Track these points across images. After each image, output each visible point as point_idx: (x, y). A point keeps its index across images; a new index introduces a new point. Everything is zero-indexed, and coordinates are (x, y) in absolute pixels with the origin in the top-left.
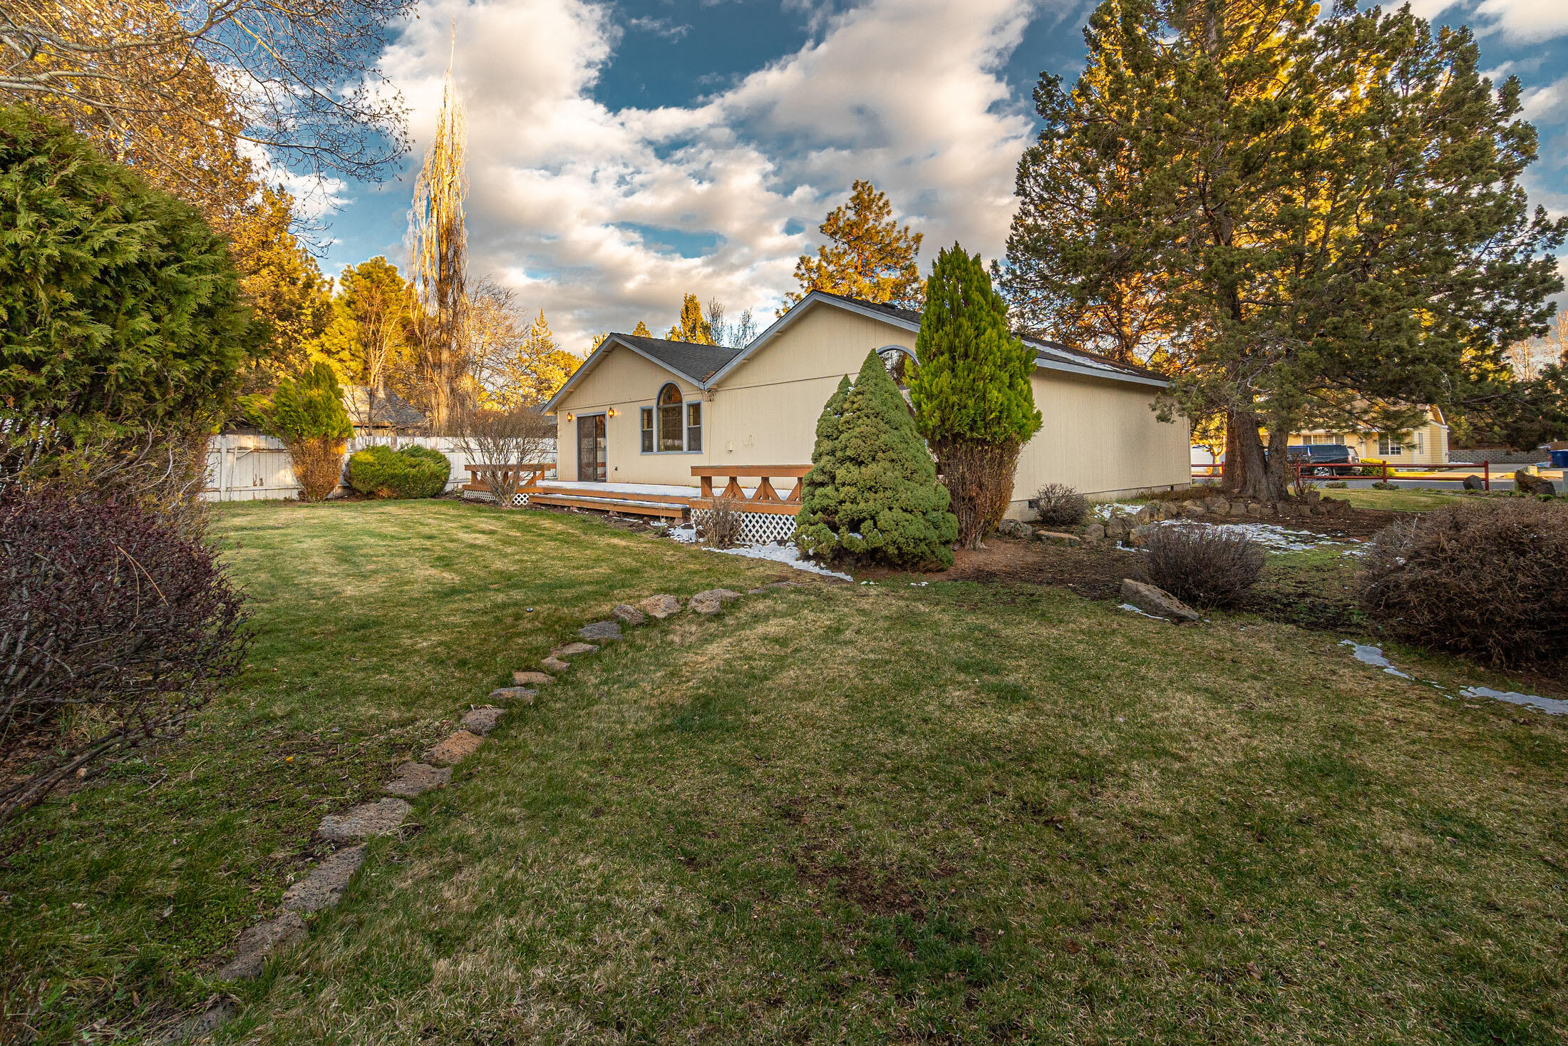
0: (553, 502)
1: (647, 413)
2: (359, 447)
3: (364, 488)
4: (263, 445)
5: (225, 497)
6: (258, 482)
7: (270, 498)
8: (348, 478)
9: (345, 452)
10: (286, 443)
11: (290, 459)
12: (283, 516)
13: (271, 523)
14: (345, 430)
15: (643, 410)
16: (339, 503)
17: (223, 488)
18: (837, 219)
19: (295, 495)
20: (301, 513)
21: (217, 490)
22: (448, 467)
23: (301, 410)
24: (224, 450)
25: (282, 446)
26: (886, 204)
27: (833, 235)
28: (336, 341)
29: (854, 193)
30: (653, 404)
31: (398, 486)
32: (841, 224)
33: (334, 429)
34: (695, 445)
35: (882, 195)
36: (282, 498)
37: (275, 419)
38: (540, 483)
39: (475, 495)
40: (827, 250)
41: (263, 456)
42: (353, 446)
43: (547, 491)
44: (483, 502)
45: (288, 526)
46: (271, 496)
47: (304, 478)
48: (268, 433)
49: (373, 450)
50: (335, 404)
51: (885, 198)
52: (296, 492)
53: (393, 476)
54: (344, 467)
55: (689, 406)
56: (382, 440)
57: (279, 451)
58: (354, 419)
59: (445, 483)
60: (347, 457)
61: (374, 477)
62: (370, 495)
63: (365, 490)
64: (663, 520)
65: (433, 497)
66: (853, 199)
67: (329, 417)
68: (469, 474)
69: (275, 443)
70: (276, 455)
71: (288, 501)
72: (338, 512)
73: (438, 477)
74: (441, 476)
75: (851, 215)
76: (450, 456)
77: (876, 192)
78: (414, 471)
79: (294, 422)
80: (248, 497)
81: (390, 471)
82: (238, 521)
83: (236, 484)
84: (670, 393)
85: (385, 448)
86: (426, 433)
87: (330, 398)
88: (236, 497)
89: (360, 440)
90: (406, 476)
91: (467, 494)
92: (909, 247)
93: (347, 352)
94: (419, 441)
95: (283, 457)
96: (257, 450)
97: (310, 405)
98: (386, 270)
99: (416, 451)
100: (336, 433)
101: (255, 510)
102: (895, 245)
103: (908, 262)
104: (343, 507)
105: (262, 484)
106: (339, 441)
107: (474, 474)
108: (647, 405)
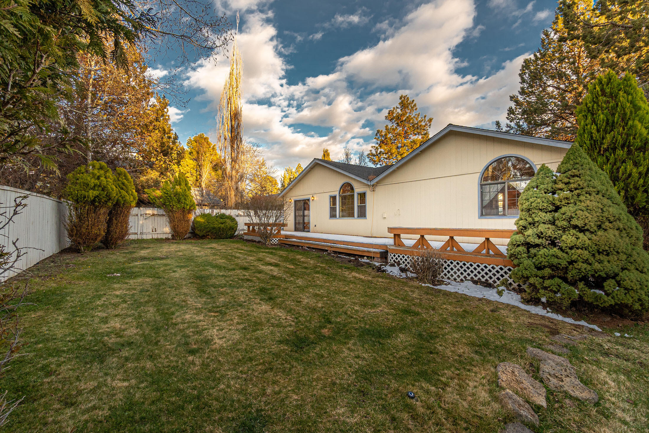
0: (292, 243)
1: (334, 198)
2: (197, 214)
3: (201, 234)
4: (155, 212)
5: (139, 237)
6: (154, 230)
7: (159, 237)
8: (193, 228)
9: (192, 217)
10: (166, 212)
11: (168, 220)
12: (165, 250)
13: (159, 254)
14: (192, 206)
15: (331, 197)
16: (190, 241)
17: (139, 233)
18: (393, 113)
19: (170, 237)
20: (173, 247)
21: (136, 234)
22: (237, 223)
23: (172, 196)
24: (139, 215)
25: (164, 213)
26: (415, 105)
27: (391, 120)
28: (185, 169)
29: (400, 101)
30: (337, 193)
31: (216, 233)
32: (395, 115)
33: (187, 205)
34: (362, 214)
35: (413, 101)
36: (164, 238)
37: (161, 200)
38: (282, 232)
39: (250, 238)
40: (389, 127)
41: (156, 218)
42: (195, 213)
43: (287, 237)
44: (255, 241)
45: (167, 258)
46: (160, 237)
47: (174, 228)
48: (158, 207)
49: (203, 215)
50: (188, 193)
51: (414, 103)
52: (170, 235)
53: (214, 228)
54: (191, 224)
55: (358, 194)
56: (207, 211)
57: (163, 215)
58: (195, 202)
59: (235, 231)
60: (193, 218)
61: (205, 228)
62: (203, 237)
63: (201, 235)
64: (365, 258)
65: (230, 238)
66: (400, 104)
67: (185, 199)
68: (246, 228)
69: (161, 212)
70: (162, 218)
71: (167, 239)
72: (190, 246)
73: (233, 229)
74: (234, 228)
75: (399, 111)
76: (237, 219)
77: (410, 100)
78: (223, 226)
79: (170, 202)
80: (149, 237)
81: (212, 226)
82: (143, 253)
83: (145, 231)
84: (347, 188)
85: (209, 215)
86: (225, 207)
87: (185, 190)
88: (145, 237)
89: (198, 211)
90: (219, 228)
91: (246, 237)
92: (426, 125)
93: (189, 173)
94: (223, 211)
95: (164, 218)
96: (153, 215)
97: (176, 194)
98: (205, 139)
99: (223, 216)
100: (188, 207)
101: (152, 245)
102: (420, 124)
103: (425, 132)
104: (191, 243)
105: (156, 231)
106: (190, 211)
107: (249, 227)
108: (333, 194)
